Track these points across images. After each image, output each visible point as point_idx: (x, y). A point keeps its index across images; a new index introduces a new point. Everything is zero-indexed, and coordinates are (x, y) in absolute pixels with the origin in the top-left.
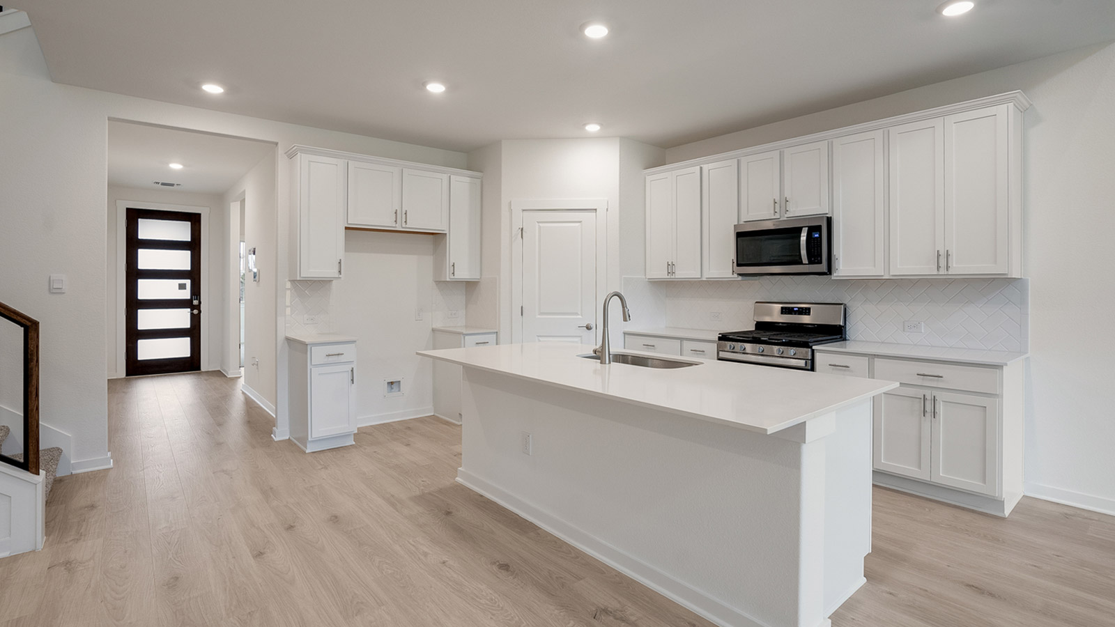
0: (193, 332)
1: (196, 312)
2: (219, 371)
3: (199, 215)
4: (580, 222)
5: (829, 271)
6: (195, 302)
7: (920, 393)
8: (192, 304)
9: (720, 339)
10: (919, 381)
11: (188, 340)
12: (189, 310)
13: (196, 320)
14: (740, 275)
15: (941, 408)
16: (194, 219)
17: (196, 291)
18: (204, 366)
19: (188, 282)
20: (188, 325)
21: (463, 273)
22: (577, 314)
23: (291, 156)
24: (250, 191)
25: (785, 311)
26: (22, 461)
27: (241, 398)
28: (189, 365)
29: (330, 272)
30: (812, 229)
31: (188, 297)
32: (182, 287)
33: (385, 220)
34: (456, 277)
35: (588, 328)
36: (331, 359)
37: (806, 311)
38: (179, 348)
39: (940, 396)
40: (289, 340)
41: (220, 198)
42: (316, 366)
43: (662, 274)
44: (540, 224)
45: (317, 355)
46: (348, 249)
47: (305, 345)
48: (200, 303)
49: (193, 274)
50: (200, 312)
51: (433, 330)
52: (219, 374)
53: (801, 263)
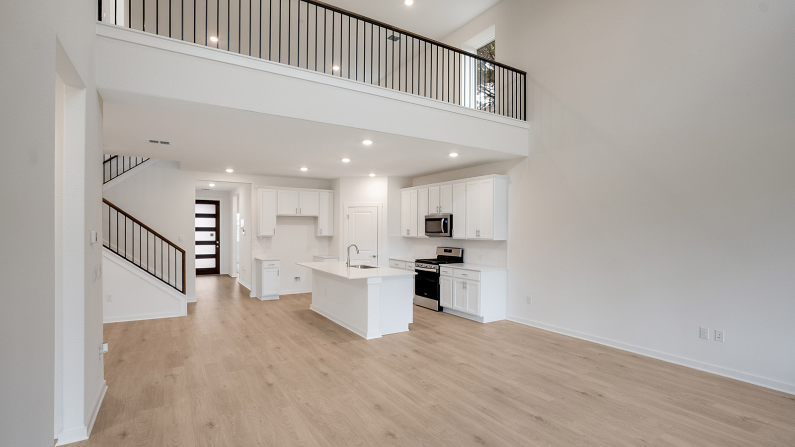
0: (217, 256)
1: (218, 246)
2: (228, 275)
3: (219, 201)
4: (371, 212)
5: (451, 236)
6: (218, 242)
7: (462, 281)
8: (217, 243)
9: (416, 262)
10: (463, 276)
11: (214, 259)
12: (215, 246)
13: (218, 250)
14: (428, 236)
15: (468, 286)
16: (217, 203)
17: (218, 238)
18: (221, 272)
19: (214, 233)
20: (214, 253)
21: (325, 233)
22: (369, 251)
23: (256, 189)
24: (241, 192)
25: (446, 251)
26: (182, 290)
27: (238, 284)
28: (215, 271)
29: (270, 233)
30: (446, 219)
31: (215, 240)
32: (212, 235)
33: (292, 213)
34: (322, 234)
35: (374, 257)
36: (270, 266)
37: (450, 251)
38: (210, 263)
39: (468, 282)
40: (256, 259)
41: (229, 193)
42: (265, 268)
43: (405, 234)
44: (356, 213)
45: (265, 265)
46: (278, 223)
47: (261, 261)
48: (219, 242)
49: (217, 229)
50: (219, 247)
51: (314, 257)
52: (228, 276)
53: (442, 232)
